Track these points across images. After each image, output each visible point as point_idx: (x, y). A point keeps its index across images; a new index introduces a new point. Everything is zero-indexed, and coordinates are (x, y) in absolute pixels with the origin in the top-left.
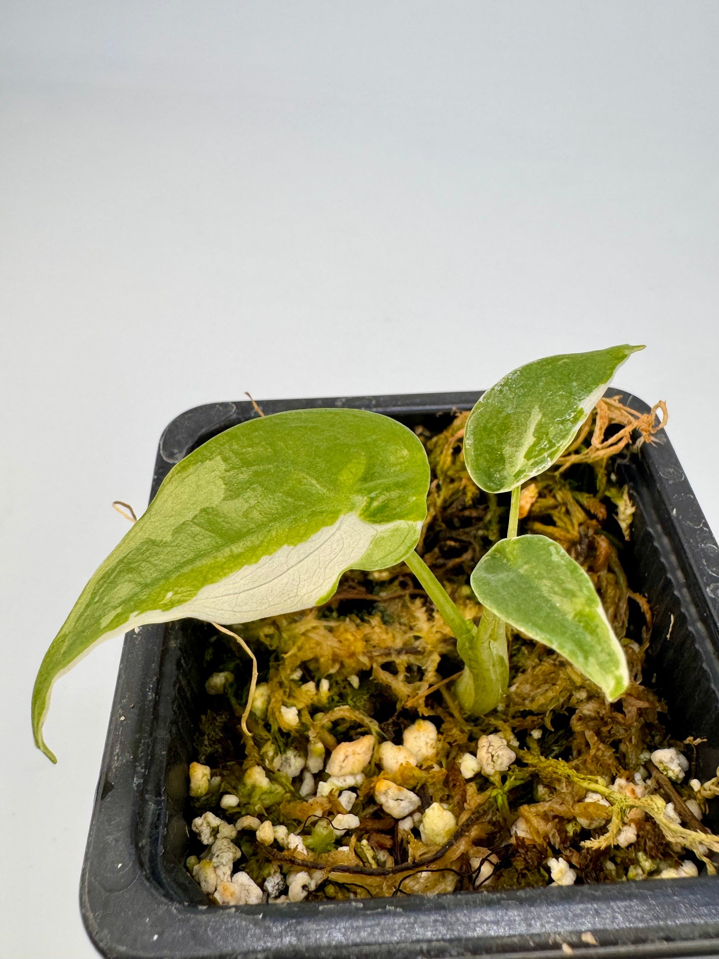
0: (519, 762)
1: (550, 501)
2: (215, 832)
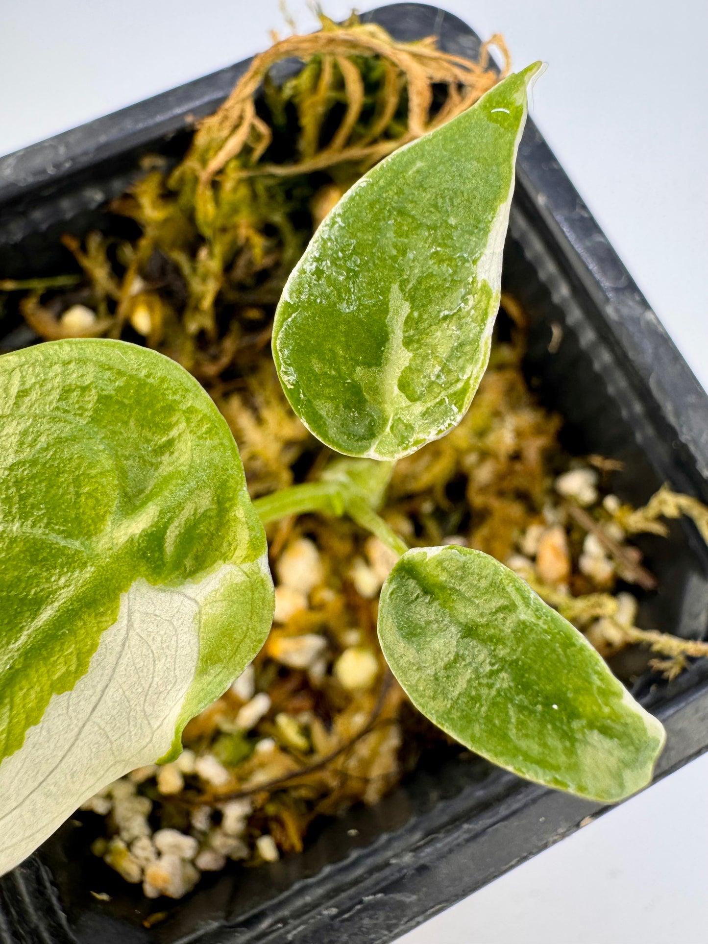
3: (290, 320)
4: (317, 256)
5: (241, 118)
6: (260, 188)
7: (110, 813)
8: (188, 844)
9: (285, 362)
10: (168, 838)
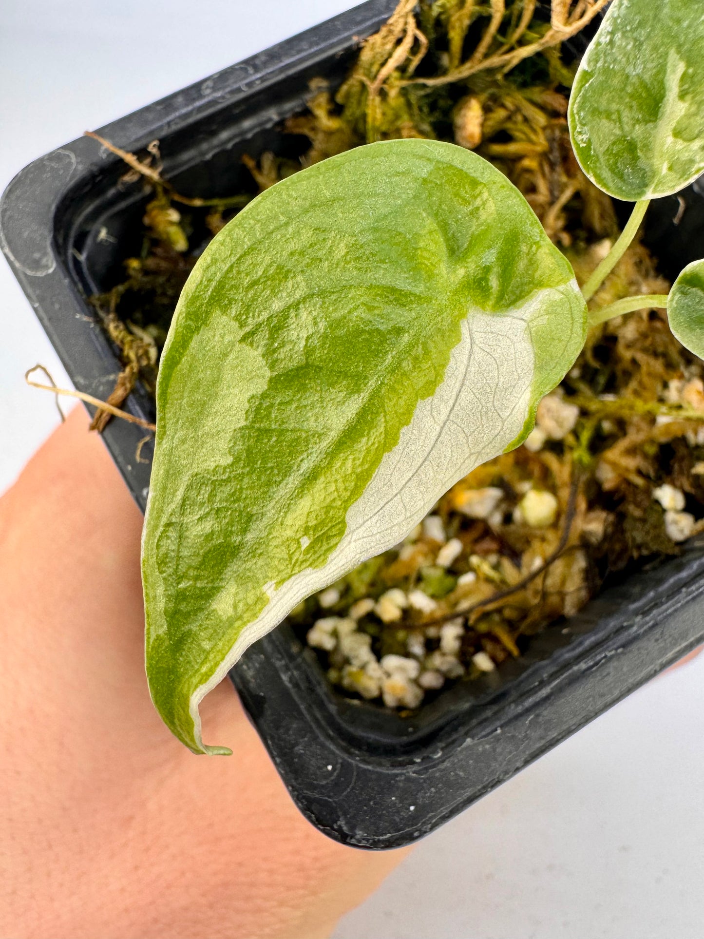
0: (584, 413)
1: (501, 114)
2: (335, 634)
3: (587, 85)
4: (610, 30)
5: (405, 31)
6: (413, 98)
7: (337, 648)
8: (411, 666)
9: (581, 123)
10: (392, 661)
